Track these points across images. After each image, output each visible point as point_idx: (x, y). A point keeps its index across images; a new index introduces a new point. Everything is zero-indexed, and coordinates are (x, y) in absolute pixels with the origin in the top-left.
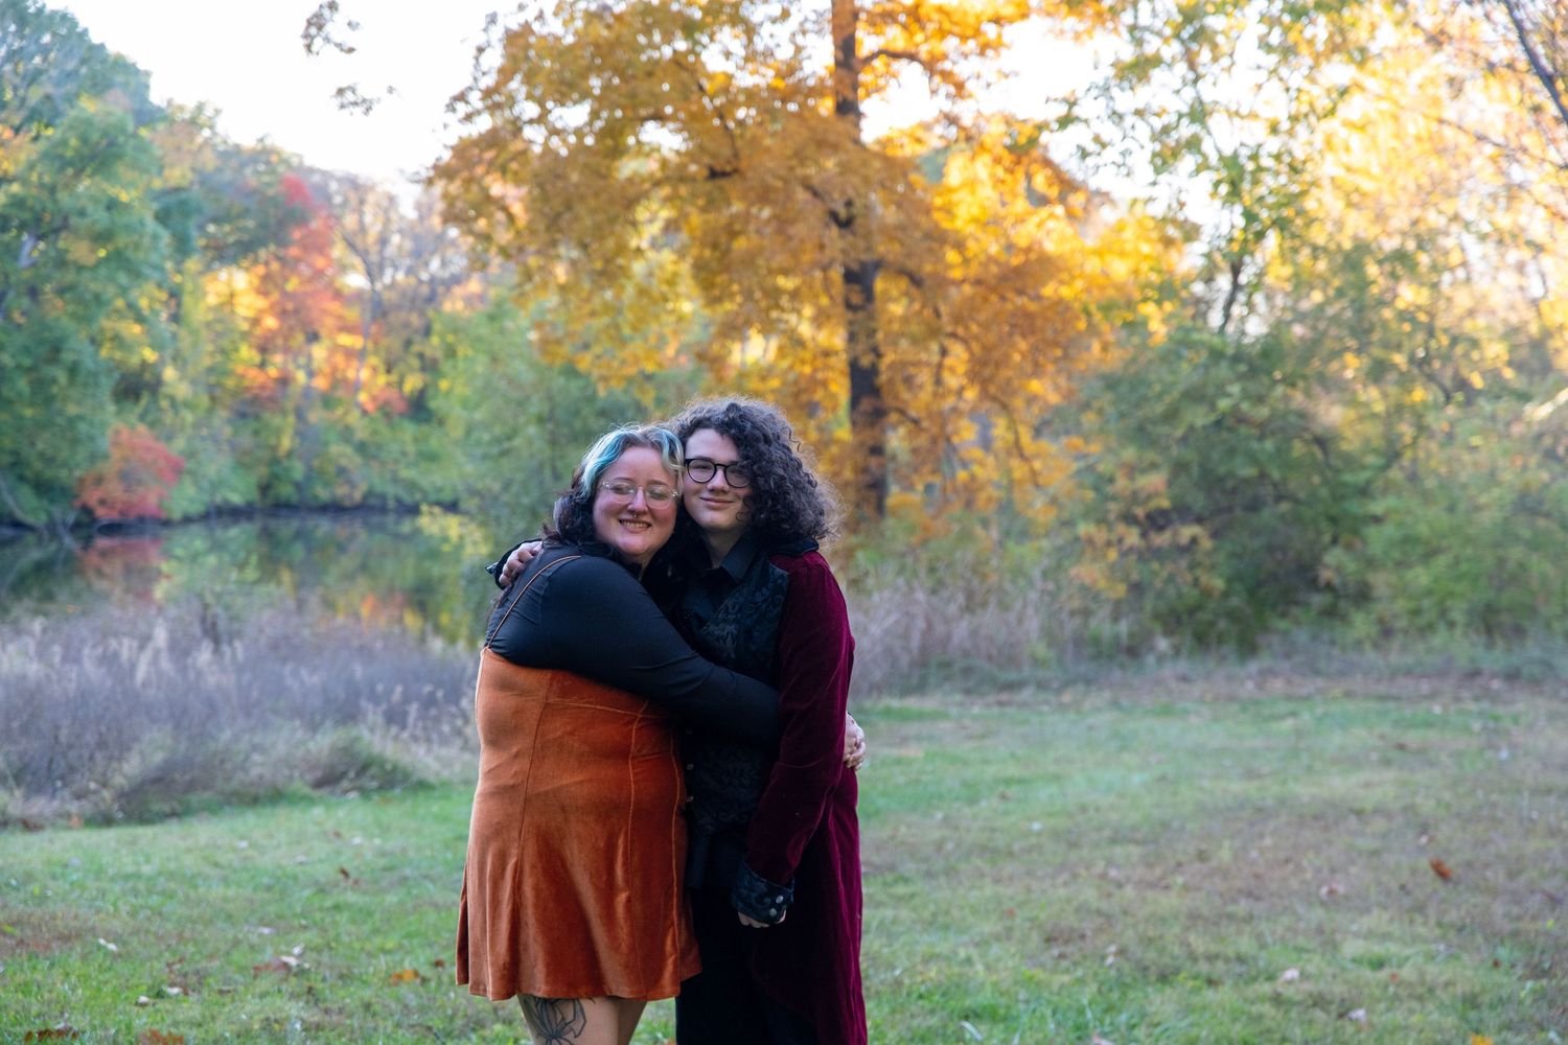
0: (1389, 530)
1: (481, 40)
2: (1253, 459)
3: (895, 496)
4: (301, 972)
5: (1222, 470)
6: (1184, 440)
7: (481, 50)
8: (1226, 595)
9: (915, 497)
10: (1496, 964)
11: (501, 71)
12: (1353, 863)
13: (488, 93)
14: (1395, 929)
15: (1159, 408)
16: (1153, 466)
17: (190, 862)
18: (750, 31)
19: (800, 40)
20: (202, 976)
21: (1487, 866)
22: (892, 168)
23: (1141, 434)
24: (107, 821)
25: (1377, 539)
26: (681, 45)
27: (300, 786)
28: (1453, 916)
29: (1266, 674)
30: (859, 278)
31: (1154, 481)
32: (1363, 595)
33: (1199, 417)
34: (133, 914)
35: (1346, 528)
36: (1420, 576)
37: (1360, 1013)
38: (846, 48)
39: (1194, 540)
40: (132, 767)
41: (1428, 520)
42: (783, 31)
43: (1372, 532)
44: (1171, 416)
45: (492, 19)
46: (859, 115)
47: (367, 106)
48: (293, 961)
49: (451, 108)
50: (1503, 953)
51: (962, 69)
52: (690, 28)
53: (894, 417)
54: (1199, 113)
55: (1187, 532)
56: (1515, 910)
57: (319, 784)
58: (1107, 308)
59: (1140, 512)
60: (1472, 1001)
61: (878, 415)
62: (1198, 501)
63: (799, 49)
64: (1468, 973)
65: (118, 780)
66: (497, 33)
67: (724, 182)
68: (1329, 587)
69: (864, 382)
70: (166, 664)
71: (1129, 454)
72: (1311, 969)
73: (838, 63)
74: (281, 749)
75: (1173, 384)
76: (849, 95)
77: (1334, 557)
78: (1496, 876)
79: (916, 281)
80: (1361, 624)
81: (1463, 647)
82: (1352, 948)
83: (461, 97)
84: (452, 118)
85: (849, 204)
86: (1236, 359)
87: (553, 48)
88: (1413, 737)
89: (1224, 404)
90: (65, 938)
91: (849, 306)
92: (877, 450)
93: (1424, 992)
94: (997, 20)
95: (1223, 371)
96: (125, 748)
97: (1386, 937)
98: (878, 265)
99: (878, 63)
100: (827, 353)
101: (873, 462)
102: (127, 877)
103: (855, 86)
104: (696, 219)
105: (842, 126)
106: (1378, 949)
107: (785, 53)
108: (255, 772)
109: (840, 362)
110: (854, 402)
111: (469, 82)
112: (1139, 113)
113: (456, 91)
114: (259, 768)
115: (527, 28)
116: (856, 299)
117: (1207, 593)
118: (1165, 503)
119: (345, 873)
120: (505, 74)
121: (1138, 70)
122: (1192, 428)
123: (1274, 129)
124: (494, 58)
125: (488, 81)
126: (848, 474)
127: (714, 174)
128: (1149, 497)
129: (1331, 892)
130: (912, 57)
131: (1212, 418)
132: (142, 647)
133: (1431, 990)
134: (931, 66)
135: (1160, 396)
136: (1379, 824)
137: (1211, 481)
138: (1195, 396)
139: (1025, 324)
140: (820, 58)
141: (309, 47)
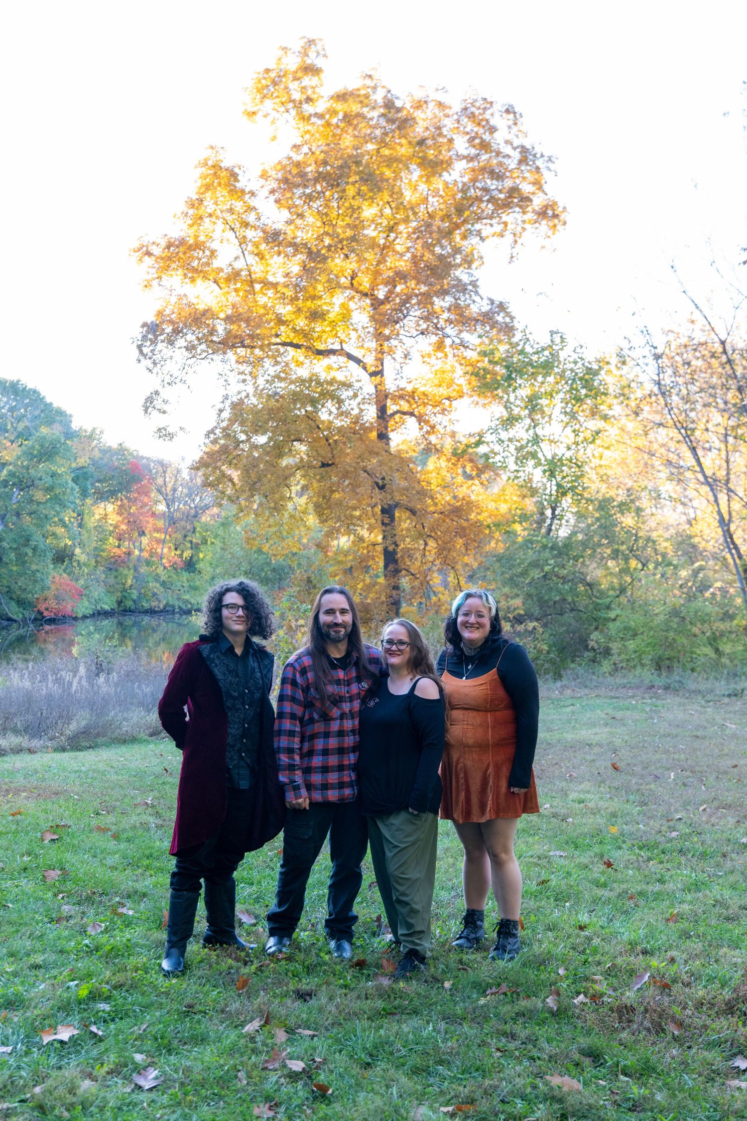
0: (618, 623)
1: (221, 406)
2: (559, 591)
3: (404, 608)
4: (153, 806)
5: (546, 598)
6: (530, 583)
7: (221, 411)
8: (548, 652)
9: (414, 609)
10: (628, 801)
11: (229, 420)
12: (583, 765)
13: (224, 429)
14: (592, 789)
15: (519, 570)
16: (517, 595)
17: (101, 766)
18: (340, 402)
19: (362, 406)
20: (114, 808)
21: (635, 765)
22: (402, 462)
23: (512, 581)
24: (64, 750)
25: (613, 628)
26: (309, 408)
27: (143, 736)
28: (616, 784)
29: (564, 687)
30: (388, 511)
31: (517, 602)
32: (607, 652)
33: (536, 574)
34: (81, 785)
35: (599, 623)
36: (631, 645)
37: (570, 820)
38: (382, 409)
39: (534, 628)
40: (73, 727)
41: (635, 620)
42: (354, 403)
43: (611, 625)
44: (524, 573)
45: (226, 397)
46: (388, 439)
47: (171, 436)
48: (149, 802)
49: (207, 435)
50: (632, 797)
51: (433, 420)
52: (313, 402)
53: (404, 572)
54: (536, 440)
55: (531, 625)
56: (641, 781)
57: (151, 735)
58: (497, 525)
59: (511, 616)
60: (614, 815)
61: (397, 571)
62: (537, 612)
63: (362, 410)
64: (615, 805)
65: (68, 732)
66: (228, 403)
67: (328, 469)
68: (593, 649)
69: (390, 557)
70: (84, 683)
71: (506, 590)
72: (555, 804)
73: (378, 417)
74: (135, 719)
75: (526, 559)
76: (384, 432)
77: (595, 636)
78: (638, 769)
79: (413, 512)
80: (606, 666)
81: (647, 675)
82: (573, 796)
83: (212, 431)
84: (207, 441)
85: (383, 479)
86: (552, 548)
87: (254, 411)
88: (619, 715)
89: (547, 568)
90: (56, 794)
91: (383, 524)
92: (396, 588)
93: (595, 812)
94: (448, 398)
95: (547, 554)
96: (69, 719)
97: (588, 792)
98: (397, 505)
99: (397, 417)
100: (374, 545)
101: (394, 592)
102: (76, 772)
103: (386, 428)
104: (315, 485)
105: (381, 444)
106: (582, 796)
107: (356, 412)
108: (124, 729)
109: (379, 548)
110: (386, 567)
111: (215, 424)
112: (510, 440)
113: (210, 429)
114: (126, 727)
115: (241, 401)
116: (387, 521)
117: (540, 651)
118: (522, 612)
119: (166, 770)
120: (232, 421)
121: (510, 421)
122: (533, 579)
123: (569, 449)
124: (226, 414)
125: (224, 424)
126: (383, 598)
127: (324, 465)
128: (515, 609)
129: (571, 776)
130: (412, 414)
131: (542, 574)
132: (75, 676)
133: (599, 811)
134: (420, 419)
135: (519, 564)
136: (596, 750)
137: (542, 603)
138: (535, 564)
139: (461, 532)
140: (371, 414)
141: (146, 411)
